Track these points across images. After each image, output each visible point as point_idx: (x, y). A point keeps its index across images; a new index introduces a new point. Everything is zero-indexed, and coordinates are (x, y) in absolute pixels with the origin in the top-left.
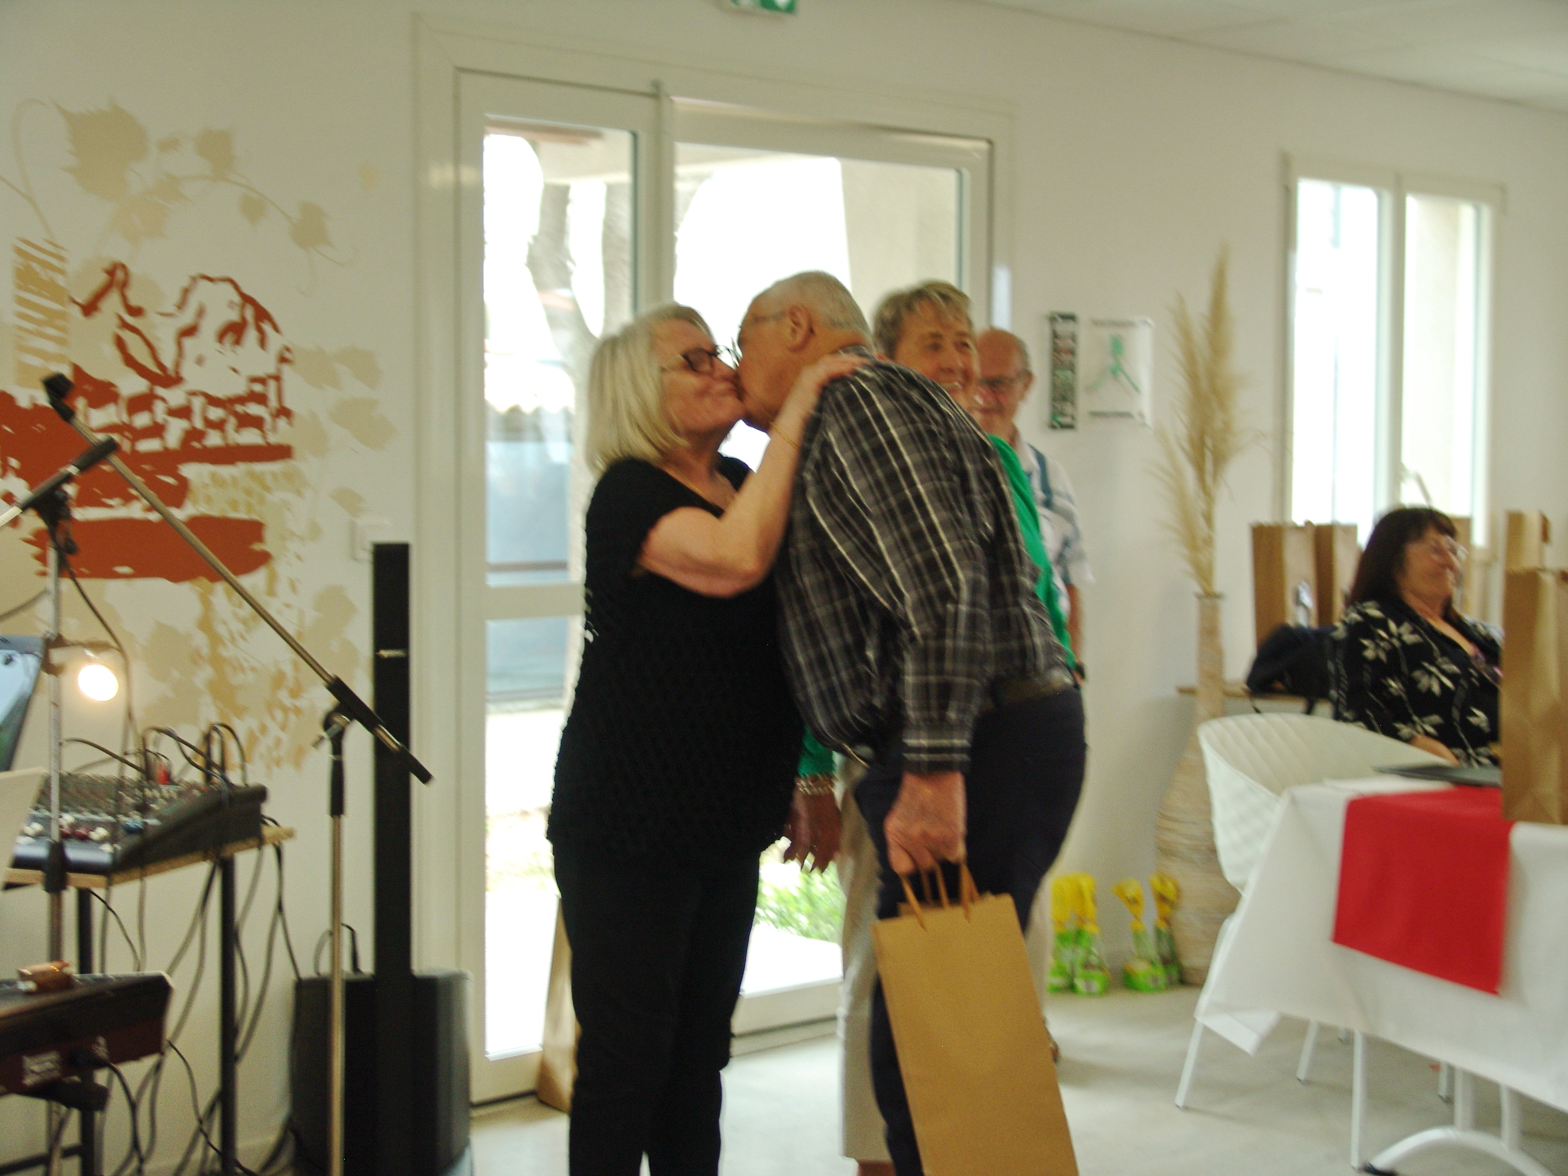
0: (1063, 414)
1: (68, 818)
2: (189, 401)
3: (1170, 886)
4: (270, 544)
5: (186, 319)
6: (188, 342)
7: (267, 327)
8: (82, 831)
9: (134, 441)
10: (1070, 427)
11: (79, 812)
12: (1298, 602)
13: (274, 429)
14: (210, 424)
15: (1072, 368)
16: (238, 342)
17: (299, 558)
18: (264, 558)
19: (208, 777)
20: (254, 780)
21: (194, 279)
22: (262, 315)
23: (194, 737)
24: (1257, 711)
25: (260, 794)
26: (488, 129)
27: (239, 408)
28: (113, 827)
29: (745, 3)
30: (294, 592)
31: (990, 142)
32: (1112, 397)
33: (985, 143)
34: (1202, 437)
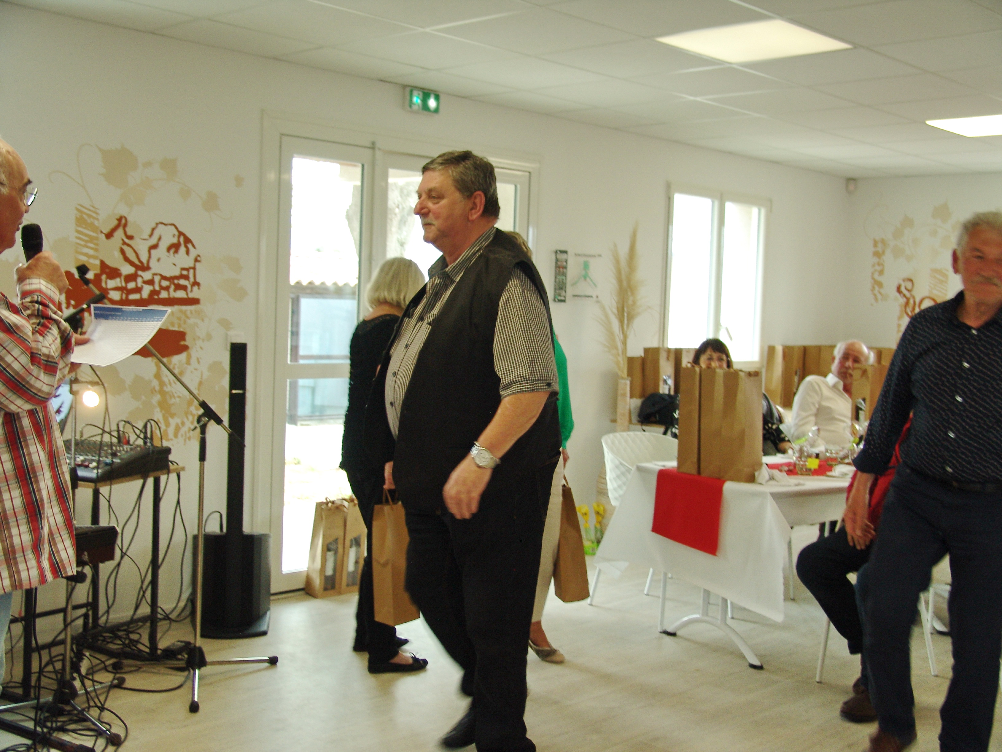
0: (560, 295)
1: (82, 458)
2: (153, 278)
3: (602, 508)
4: (188, 341)
5: (153, 241)
6: (153, 252)
7: (190, 246)
8: (87, 464)
9: (127, 295)
10: (564, 301)
11: (87, 455)
12: (665, 382)
13: (192, 291)
14: (162, 288)
15: (565, 274)
16: (176, 252)
17: (201, 348)
18: (185, 348)
19: (145, 443)
20: (166, 444)
21: (157, 224)
22: (187, 241)
23: (140, 425)
24: (644, 431)
25: (168, 451)
27: (176, 281)
28: (99, 462)
29: (415, 108)
30: (199, 362)
31: (530, 173)
32: (584, 288)
33: (528, 174)
34: (623, 307)
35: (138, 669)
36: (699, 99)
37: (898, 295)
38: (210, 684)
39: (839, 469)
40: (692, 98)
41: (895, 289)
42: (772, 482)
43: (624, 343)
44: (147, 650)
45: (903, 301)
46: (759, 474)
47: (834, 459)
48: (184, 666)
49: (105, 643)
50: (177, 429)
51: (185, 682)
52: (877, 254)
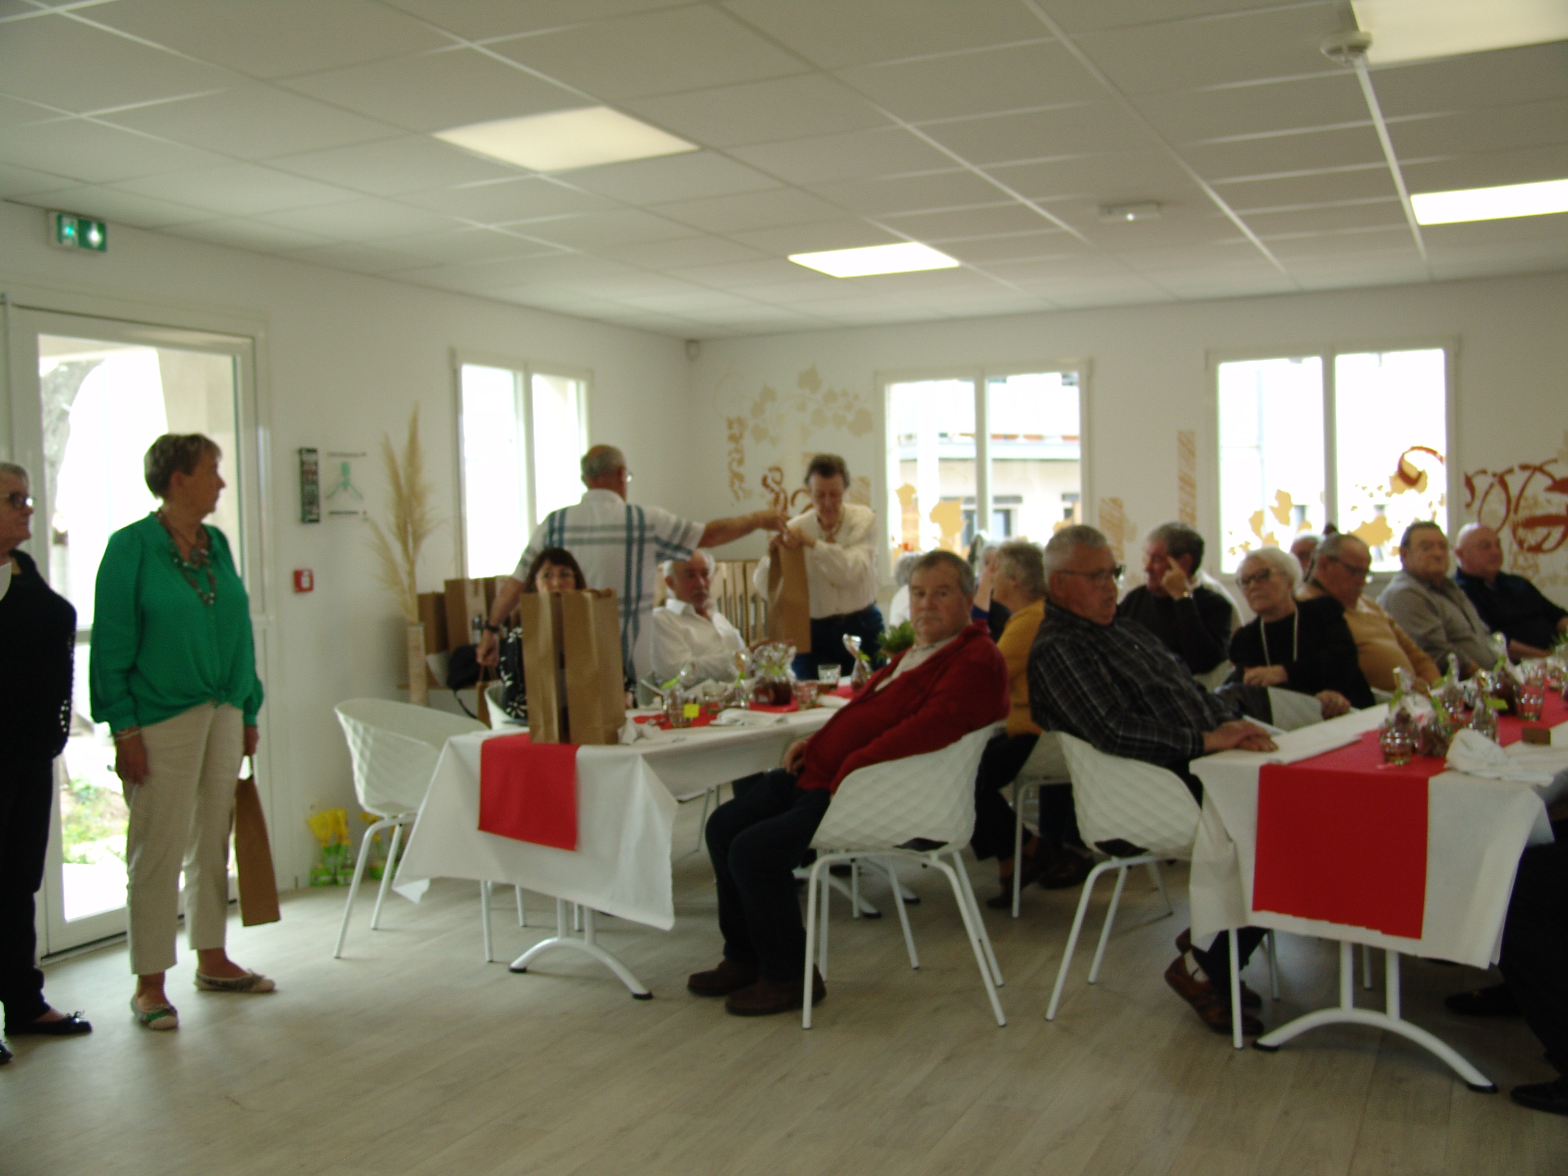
0: (310, 513)
10: (317, 521)
15: (315, 483)
29: (67, 243)
32: (344, 501)
33: (251, 339)
34: (405, 524)
36: (490, 227)
37: (763, 490)
39: (726, 716)
40: (482, 225)
41: (759, 482)
42: (642, 741)
43: (411, 574)
45: (770, 497)
46: (623, 732)
47: (717, 703)
52: (734, 438)
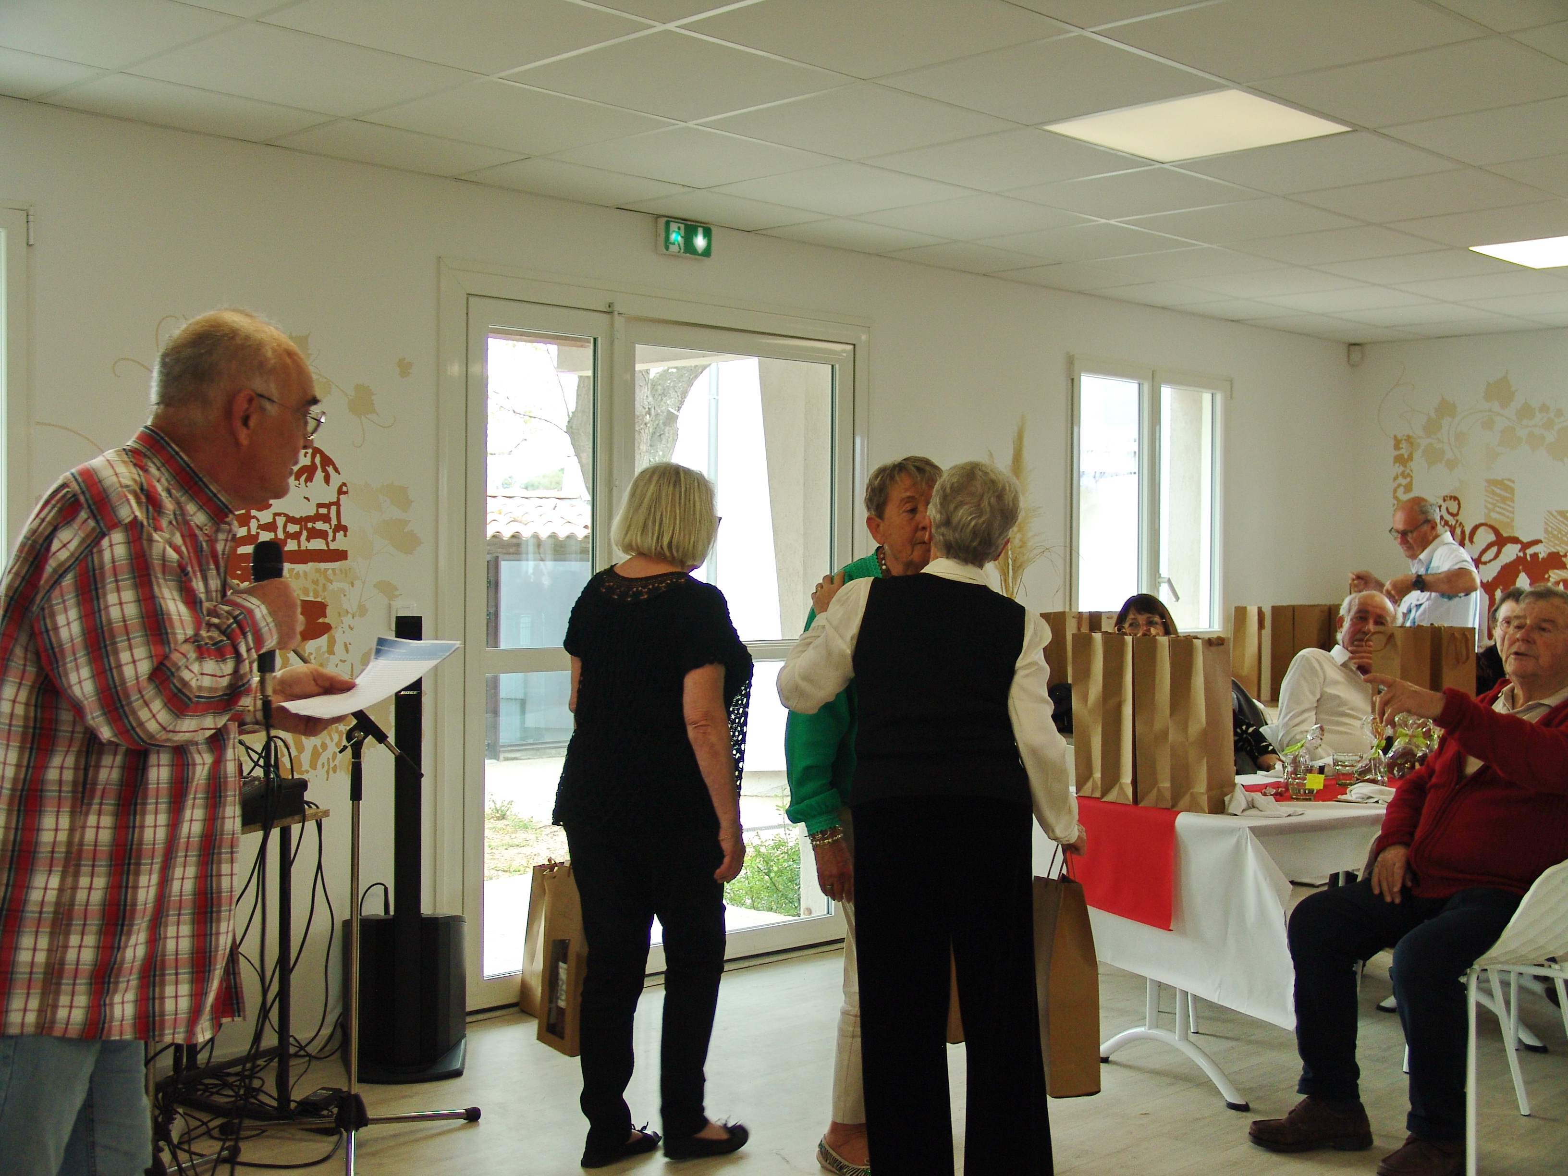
2: (274, 520)
4: (331, 619)
7: (330, 469)
13: (334, 540)
14: (289, 536)
16: (309, 479)
17: (352, 629)
18: (326, 629)
19: (267, 773)
20: (299, 775)
22: (327, 461)
25: (303, 786)
26: (490, 334)
27: (310, 525)
29: (674, 249)
30: (347, 651)
31: (854, 345)
33: (852, 347)
35: (261, 1133)
36: (1112, 222)
38: (374, 1154)
39: (1358, 790)
40: (1103, 221)
42: (1252, 812)
44: (275, 1104)
46: (1230, 801)
47: (1349, 775)
48: (333, 1125)
49: (208, 1094)
50: (316, 755)
51: (334, 1151)
52: (1401, 460)
